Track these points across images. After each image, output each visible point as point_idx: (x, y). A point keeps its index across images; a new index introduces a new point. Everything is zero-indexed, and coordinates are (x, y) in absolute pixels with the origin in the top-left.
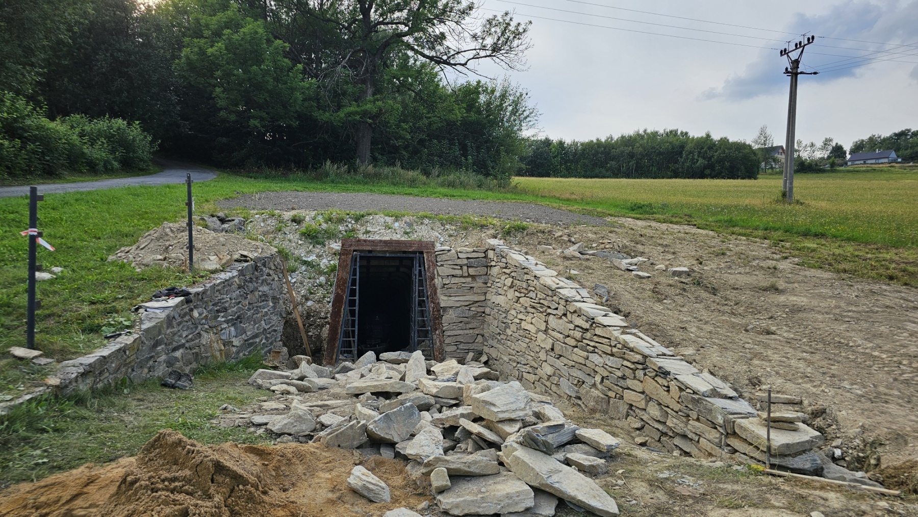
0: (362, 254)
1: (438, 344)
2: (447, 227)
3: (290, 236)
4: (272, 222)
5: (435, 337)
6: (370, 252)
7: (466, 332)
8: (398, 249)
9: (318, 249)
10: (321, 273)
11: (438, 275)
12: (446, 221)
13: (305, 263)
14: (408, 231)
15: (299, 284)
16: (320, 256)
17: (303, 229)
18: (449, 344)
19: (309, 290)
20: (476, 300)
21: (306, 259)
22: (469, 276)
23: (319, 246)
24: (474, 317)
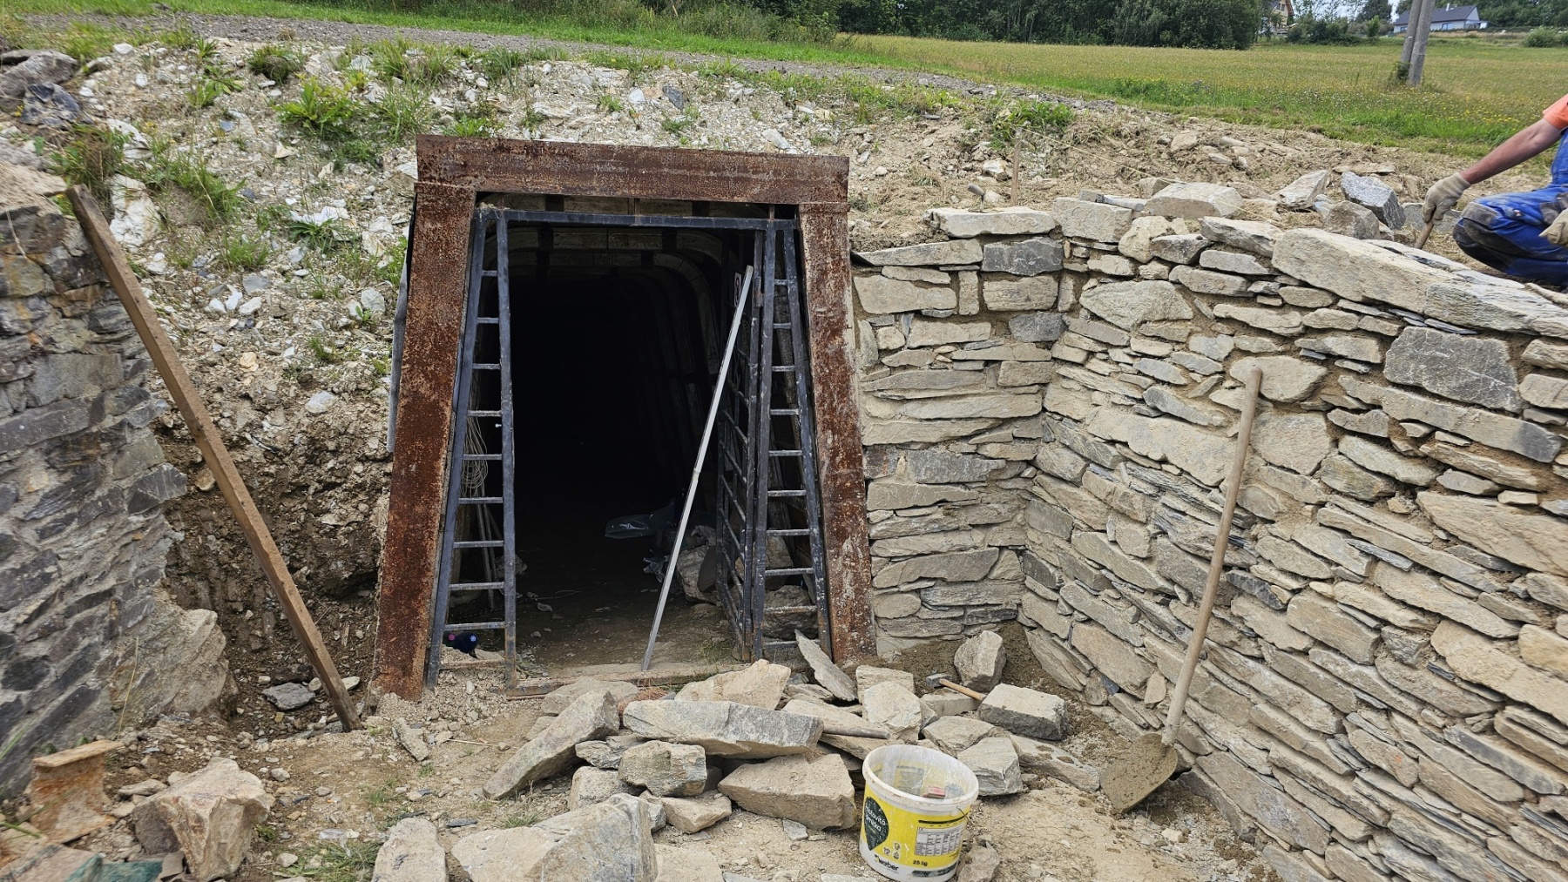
0: (522, 215)
1: (849, 590)
2: (806, 108)
3: (246, 128)
4: (178, 71)
5: (836, 565)
6: (554, 201)
7: (958, 539)
8: (687, 193)
9: (355, 180)
10: (364, 274)
11: (860, 312)
12: (798, 89)
13: (302, 232)
14: (678, 119)
15: (271, 324)
16: (366, 205)
17: (298, 104)
18: (889, 592)
19: (314, 345)
20: (1005, 413)
21: (305, 219)
22: (985, 313)
23: (359, 170)
24: (992, 480)
